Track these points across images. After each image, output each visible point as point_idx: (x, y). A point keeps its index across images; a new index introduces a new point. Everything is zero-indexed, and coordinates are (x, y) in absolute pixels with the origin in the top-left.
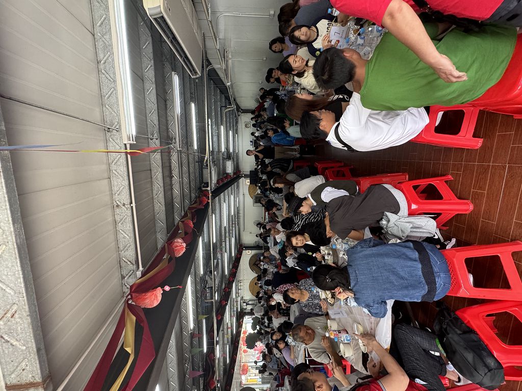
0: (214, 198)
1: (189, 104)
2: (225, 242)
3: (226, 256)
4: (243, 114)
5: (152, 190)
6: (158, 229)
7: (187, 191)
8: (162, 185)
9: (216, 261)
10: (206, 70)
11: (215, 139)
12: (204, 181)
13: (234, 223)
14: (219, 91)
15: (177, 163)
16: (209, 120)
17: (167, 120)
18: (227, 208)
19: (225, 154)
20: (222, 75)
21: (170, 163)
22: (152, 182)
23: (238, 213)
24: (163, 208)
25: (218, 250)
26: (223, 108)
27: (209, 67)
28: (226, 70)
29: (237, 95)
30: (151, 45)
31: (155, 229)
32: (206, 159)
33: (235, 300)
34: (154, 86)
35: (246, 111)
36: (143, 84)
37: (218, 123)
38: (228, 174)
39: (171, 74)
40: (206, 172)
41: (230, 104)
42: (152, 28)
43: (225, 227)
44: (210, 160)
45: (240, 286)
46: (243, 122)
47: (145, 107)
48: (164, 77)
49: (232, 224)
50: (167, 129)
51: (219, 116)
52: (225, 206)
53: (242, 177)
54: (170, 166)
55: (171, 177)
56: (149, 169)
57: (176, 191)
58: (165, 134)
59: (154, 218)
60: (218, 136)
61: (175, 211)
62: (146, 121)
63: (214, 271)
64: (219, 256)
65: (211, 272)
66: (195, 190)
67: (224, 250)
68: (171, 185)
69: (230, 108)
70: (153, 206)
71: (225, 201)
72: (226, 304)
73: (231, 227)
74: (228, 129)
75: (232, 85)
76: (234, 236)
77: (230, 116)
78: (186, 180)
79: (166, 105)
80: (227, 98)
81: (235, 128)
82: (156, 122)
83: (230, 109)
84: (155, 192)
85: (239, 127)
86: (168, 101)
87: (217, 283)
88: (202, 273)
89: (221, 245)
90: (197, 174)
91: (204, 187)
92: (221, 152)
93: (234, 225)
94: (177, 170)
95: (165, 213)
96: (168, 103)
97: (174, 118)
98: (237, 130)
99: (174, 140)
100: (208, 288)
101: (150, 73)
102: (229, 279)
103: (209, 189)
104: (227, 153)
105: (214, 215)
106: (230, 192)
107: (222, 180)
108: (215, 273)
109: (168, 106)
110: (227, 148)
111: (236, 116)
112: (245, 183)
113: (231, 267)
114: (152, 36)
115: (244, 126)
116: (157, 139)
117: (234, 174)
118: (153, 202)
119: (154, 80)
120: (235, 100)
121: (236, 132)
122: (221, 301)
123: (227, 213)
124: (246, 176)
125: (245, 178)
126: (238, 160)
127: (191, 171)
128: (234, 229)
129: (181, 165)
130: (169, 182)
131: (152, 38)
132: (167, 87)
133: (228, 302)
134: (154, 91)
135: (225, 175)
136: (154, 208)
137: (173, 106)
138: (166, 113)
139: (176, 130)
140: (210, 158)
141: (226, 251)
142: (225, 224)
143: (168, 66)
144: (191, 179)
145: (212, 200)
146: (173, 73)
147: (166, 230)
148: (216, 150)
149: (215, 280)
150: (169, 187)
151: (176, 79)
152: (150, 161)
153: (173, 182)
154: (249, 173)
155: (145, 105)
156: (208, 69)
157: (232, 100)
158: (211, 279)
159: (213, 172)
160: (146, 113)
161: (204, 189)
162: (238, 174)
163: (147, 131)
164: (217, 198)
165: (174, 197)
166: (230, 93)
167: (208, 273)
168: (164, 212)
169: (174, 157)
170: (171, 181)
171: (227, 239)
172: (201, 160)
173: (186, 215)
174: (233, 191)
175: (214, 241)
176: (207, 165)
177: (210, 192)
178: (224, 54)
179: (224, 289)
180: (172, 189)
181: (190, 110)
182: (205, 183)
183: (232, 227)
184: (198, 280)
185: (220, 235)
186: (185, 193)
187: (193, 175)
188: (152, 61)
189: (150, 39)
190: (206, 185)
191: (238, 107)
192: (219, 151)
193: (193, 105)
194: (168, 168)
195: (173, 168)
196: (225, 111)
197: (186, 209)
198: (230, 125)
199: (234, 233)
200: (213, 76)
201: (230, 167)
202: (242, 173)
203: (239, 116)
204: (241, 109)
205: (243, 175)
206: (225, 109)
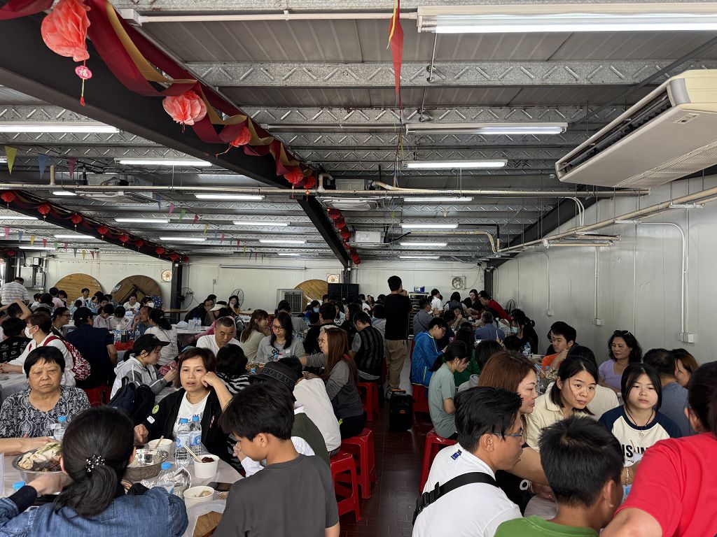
0: (300, 202)
1: (504, 157)
2: (194, 222)
3: (162, 221)
4: (482, 273)
5: (320, 61)
6: (231, 67)
7: (317, 139)
8: (330, 83)
9: (150, 196)
10: (574, 196)
11: (430, 210)
12: (337, 181)
13: (241, 244)
14: (531, 222)
15: (378, 123)
16: (469, 199)
17: (468, 105)
18: (276, 230)
19: (397, 231)
20: (564, 229)
21: (378, 107)
22: (337, 62)
23: (264, 255)
24: (278, 82)
25: (177, 204)
26: (494, 230)
27: (579, 203)
28: (572, 238)
29: (522, 261)
30: (618, 82)
31: (231, 61)
32: (387, 187)
33: (49, 239)
34: (538, 82)
35: (488, 279)
36: (542, 61)
37: (464, 217)
38: (352, 234)
39: (563, 120)
40: (358, 186)
41: (504, 245)
42: (650, 86)
43: (231, 223)
44: (383, 195)
45: (84, 253)
46: (467, 273)
47: (494, 61)
48: (557, 105)
49: (239, 240)
50: (451, 106)
51: (479, 221)
52: (280, 224)
53: (346, 267)
54: (371, 107)
55: (348, 107)
56: (366, 59)
57: (316, 116)
58: (439, 101)
59: (257, 62)
60: (435, 217)
61: (272, 110)
62: (466, 61)
63: (125, 191)
64: (165, 205)
65: (124, 183)
66: (319, 159)
67: (176, 217)
68: (330, 106)
69: (496, 244)
70: (284, 61)
71: (291, 225)
72: (41, 218)
73: (230, 236)
74: (451, 240)
75: (544, 250)
76: (209, 243)
77: (479, 244)
78: (340, 139)
79: (500, 105)
80: (516, 240)
81: (452, 254)
82: (465, 81)
83: (493, 245)
84: (315, 67)
85: (456, 265)
86: (508, 109)
87: (97, 196)
88: (124, 162)
89: (189, 211)
90: (354, 167)
91: (325, 179)
92: (402, 222)
93: (234, 243)
94: (363, 121)
95: (267, 85)
96: (504, 111)
97: (473, 120)
98: (448, 258)
99: (426, 117)
100: (85, 175)
101: (562, 75)
102: (103, 226)
103: (321, 189)
104: (396, 235)
105: (259, 198)
106: (312, 238)
107: (340, 221)
108: (121, 193)
109: (498, 110)
110: (408, 236)
111: (477, 257)
112: (331, 272)
113: (134, 232)
114: (635, 85)
115: (456, 274)
116: (428, 79)
117: (354, 249)
118: (292, 62)
119: (549, 82)
120: (513, 255)
121: (444, 256)
122: (49, 203)
123: (265, 230)
124: (347, 275)
125: (344, 272)
126: (384, 258)
127: (360, 153)
128: (227, 243)
129: (374, 130)
130: (336, 101)
131: (631, 86)
132: (536, 110)
133: (47, 220)
134: (527, 82)
135: (350, 229)
136: (280, 62)
137: (497, 120)
138: (482, 105)
139: (448, 123)
140: (388, 195)
141: (172, 221)
142: (241, 223)
143: (578, 114)
144: (343, 152)
145: (296, 196)
146: (565, 125)
147: (229, 84)
148: (407, 211)
149: (104, 191)
150: (326, 100)
151: (554, 129)
152: (382, 62)
153: (336, 111)
154: (354, 282)
155: (499, 61)
156: (575, 199)
157: (513, 249)
158: (107, 183)
159: (357, 201)
160: (483, 61)
161: (321, 178)
162: (351, 257)
163: (446, 61)
164: (299, 207)
165: (305, 110)
166: (527, 246)
167: (122, 178)
168: (268, 83)
169: (389, 117)
170: (339, 106)
171: (202, 227)
172: (383, 176)
173: (262, 133)
174: (314, 245)
175: (199, 196)
176: (372, 188)
177: (314, 191)
178: (604, 234)
179: (80, 214)
180: (322, 106)
181: (492, 158)
182: (333, 182)
183: (232, 240)
184: (106, 153)
185: (213, 209)
186: (312, 136)
187: (353, 157)
188: (586, 82)
189: (629, 80)
190: (329, 184)
191: (496, 263)
192: (403, 218)
193: (500, 164)
194: (367, 102)
195: (368, 111)
196: (489, 234)
197: (277, 136)
198: (459, 244)
199: (215, 243)
200: (561, 211)
201: (368, 240)
202: (355, 266)
203: (479, 264)
204: (493, 269)
205: (349, 269)
206: (492, 235)
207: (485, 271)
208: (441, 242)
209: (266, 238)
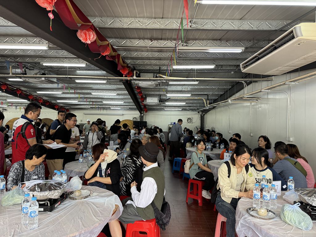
0: (124, 84)
1: (214, 64)
2: (74, 93)
3: (58, 93)
4: (200, 116)
5: (144, 17)
6: (104, 19)
7: (135, 54)
9: (55, 80)
10: (242, 81)
11: (179, 88)
12: (141, 74)
13: (94, 103)
14: (222, 93)
15: (165, 46)
16: (196, 83)
17: (203, 40)
18: (111, 97)
19: (164, 98)
20: (237, 95)
21: (165, 39)
22: (151, 18)
23: (104, 108)
24: (125, 26)
25: (66, 85)
26: (206, 97)
27: (245, 84)
29: (218, 110)
30: (269, 29)
31: (104, 17)
32: (164, 76)
33: (4, 102)
34: (236, 28)
35: (202, 119)
36: (238, 19)
37: (194, 91)
38: (145, 98)
39: (242, 46)
40: (150, 76)
41: (210, 104)
42: (282, 31)
43: (90, 94)
44: (162, 80)
45: (20, 108)
46: (193, 116)
47: (218, 19)
48: (241, 40)
49: (93, 102)
50: (196, 39)
51: (200, 93)
52: (113, 94)
53: (141, 114)
54: (162, 39)
55: (151, 39)
56: (164, 17)
57: (137, 43)
58: (191, 37)
59: (116, 17)
60: (181, 91)
61: (118, 40)
62: (207, 19)
63: (45, 77)
64: (60, 85)
66: (134, 64)
67: (66, 91)
68: (144, 38)
69: (207, 103)
70: (128, 17)
71: (118, 95)
72: (3, 92)
73: (89, 100)
74: (187, 102)
75: (227, 105)
76: (79, 103)
77: (199, 103)
78: (145, 54)
79: (216, 40)
80: (215, 101)
81: (187, 108)
82: (206, 27)
83: (205, 103)
84: (141, 20)
85: (188, 112)
86: (219, 41)
88: (44, 64)
89: (72, 88)
90: (148, 68)
91: (136, 73)
92: (167, 93)
93: (91, 103)
94: (158, 45)
96: (218, 42)
97: (205, 46)
99: (185, 44)
100: (25, 71)
101: (246, 26)
102: (31, 95)
103: (134, 78)
104: (164, 99)
105: (105, 82)
106: (127, 101)
107: (140, 93)
108: (43, 79)
109: (215, 42)
110: (169, 100)
111: (198, 109)
112: (132, 115)
113: (45, 98)
114: (276, 30)
115: (189, 117)
116: (191, 26)
117: (145, 106)
118: (131, 17)
119: (241, 28)
120: (214, 108)
121: (184, 109)
122: (6, 84)
123: (106, 97)
124: (141, 117)
125: (140, 116)
126: (157, 110)
127: (152, 61)
128: (88, 103)
129: (161, 51)
130: (146, 36)
131: (274, 31)
132: (231, 42)
133: (6, 92)
134: (232, 28)
135: (144, 97)
136: (126, 17)
137: (215, 46)
138: (209, 39)
139: (194, 47)
140: (164, 80)
141: (63, 93)
142: (95, 94)
143: (249, 44)
144: (145, 61)
145: (121, 80)
146: (244, 48)
147: (103, 27)
148: (169, 88)
150: (142, 36)
151: (239, 50)
152: (171, 18)
153: (146, 41)
154: (144, 120)
155: (220, 19)
156: (243, 82)
157: (214, 105)
159: (150, 83)
160: (213, 19)
161: (135, 72)
162: (143, 109)
163: (198, 19)
164: (123, 87)
165: (132, 40)
166: (221, 103)
167: (43, 72)
168: (121, 27)
169: (169, 44)
170: (147, 39)
171: (77, 96)
172: (160, 72)
174: (127, 104)
175: (77, 81)
176: (156, 77)
177: (131, 78)
178: (254, 98)
179: (20, 90)
180: (140, 39)
181: (209, 64)
182: (139, 74)
183: (90, 101)
184: (37, 60)
185: (82, 87)
186: (132, 53)
187: (149, 63)
188: (256, 29)
189: (273, 29)
190: (137, 75)
191: (206, 111)
192: (167, 92)
193: (212, 67)
194: (160, 37)
195: (160, 41)
196: (204, 99)
198: (191, 103)
199: (82, 103)
200: (236, 87)
201: (152, 101)
202: (145, 113)
203: (198, 112)
204: (204, 114)
205: (142, 115)
206: (205, 99)
207: (201, 115)
208: (183, 102)
209: (106, 101)
